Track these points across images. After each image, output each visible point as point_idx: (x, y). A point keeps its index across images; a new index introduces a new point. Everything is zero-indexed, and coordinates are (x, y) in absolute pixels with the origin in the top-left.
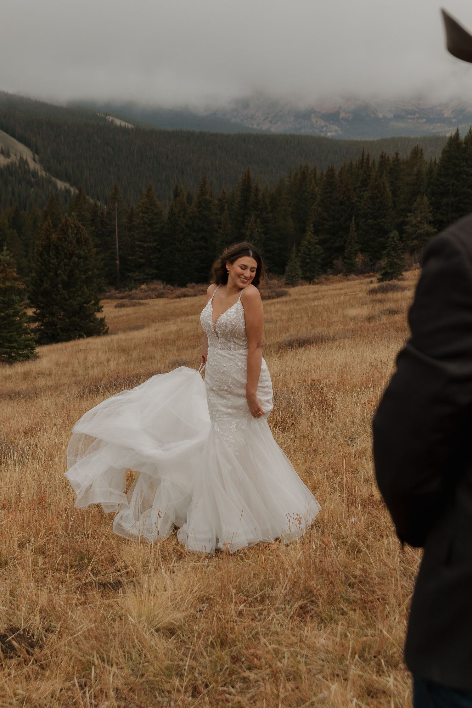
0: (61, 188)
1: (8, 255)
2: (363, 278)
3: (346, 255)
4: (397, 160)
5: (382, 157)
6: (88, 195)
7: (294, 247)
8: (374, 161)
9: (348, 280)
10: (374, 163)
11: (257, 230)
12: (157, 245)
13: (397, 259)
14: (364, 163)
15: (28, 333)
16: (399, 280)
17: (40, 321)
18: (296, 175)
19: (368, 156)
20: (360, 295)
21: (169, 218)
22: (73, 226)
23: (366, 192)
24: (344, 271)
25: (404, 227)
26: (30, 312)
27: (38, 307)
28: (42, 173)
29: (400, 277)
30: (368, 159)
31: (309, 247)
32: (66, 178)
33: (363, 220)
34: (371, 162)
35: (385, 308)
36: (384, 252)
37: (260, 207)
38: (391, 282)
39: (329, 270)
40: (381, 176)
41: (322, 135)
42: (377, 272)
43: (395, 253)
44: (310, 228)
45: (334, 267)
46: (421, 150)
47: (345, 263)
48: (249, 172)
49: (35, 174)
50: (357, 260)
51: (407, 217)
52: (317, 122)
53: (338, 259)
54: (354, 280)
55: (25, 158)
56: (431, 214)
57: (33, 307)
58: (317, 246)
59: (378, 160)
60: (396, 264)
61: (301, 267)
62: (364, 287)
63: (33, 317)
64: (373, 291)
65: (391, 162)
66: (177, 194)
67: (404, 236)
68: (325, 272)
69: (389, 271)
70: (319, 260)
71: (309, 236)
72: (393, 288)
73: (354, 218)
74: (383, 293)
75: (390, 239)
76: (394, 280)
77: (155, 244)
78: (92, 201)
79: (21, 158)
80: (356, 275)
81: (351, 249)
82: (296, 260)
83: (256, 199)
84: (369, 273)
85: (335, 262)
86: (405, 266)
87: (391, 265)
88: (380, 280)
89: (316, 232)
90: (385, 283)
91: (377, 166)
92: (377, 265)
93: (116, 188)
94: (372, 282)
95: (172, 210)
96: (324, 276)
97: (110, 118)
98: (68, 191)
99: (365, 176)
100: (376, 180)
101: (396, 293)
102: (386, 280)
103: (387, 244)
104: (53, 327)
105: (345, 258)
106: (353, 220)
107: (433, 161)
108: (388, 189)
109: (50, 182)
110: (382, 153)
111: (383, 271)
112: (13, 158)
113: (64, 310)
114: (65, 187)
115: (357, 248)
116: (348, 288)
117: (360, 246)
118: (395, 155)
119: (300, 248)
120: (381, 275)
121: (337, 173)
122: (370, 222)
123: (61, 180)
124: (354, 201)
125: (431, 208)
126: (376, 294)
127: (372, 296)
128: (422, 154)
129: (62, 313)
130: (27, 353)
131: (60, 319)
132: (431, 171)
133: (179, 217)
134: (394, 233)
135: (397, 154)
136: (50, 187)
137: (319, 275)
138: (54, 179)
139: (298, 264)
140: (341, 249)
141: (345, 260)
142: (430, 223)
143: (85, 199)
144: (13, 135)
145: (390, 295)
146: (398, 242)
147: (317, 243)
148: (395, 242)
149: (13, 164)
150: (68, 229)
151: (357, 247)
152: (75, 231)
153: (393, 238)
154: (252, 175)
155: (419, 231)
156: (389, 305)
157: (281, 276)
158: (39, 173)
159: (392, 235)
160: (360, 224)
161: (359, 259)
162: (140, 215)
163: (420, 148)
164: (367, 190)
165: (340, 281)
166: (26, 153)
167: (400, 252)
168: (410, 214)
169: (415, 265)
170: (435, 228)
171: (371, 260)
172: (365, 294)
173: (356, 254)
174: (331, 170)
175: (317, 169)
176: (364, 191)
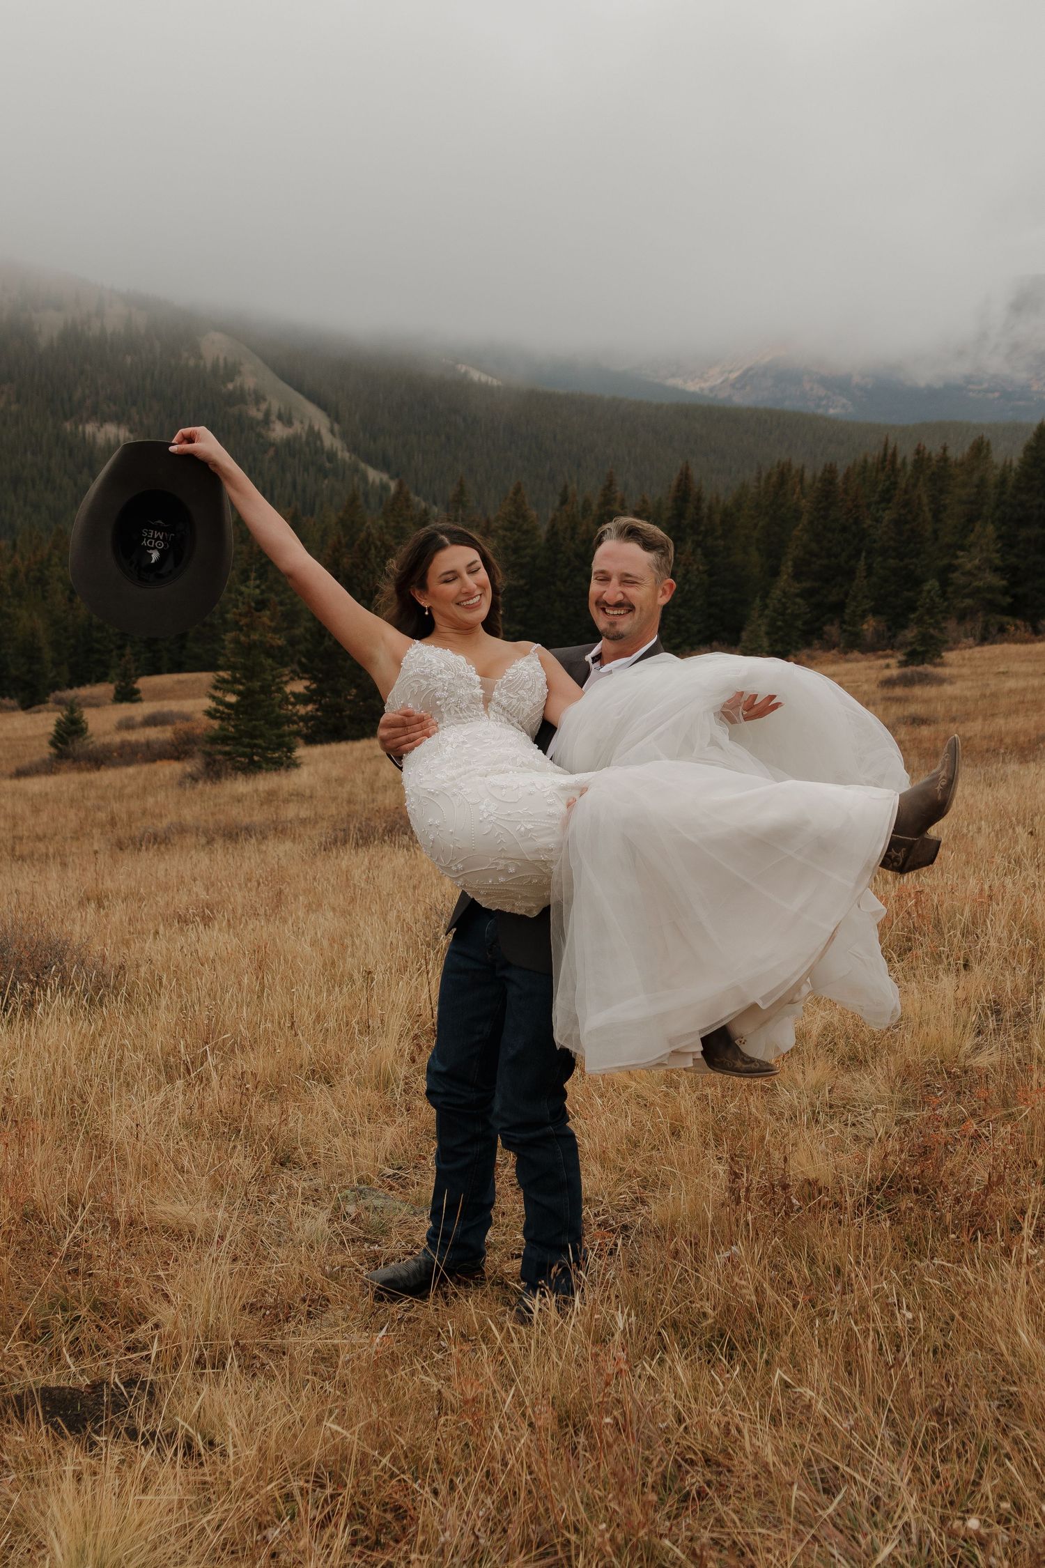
0: (374, 482)
1: (258, 587)
2: (873, 658)
3: (847, 618)
4: (944, 459)
5: (918, 452)
6: (417, 493)
7: (758, 600)
8: (905, 458)
9: (848, 661)
10: (904, 463)
11: (695, 567)
12: (526, 584)
13: (934, 628)
14: (888, 460)
15: (294, 722)
16: (935, 665)
17: (314, 702)
18: (769, 476)
19: (895, 448)
20: (865, 687)
21: (548, 540)
22: (379, 543)
23: (887, 512)
24: (842, 645)
25: (951, 575)
26: (299, 687)
27: (313, 679)
28: (344, 455)
29: (938, 660)
30: (894, 455)
31: (784, 600)
32: (383, 463)
33: (880, 559)
34: (899, 460)
35: (906, 713)
36: (912, 616)
37: (702, 528)
38: (920, 669)
39: (816, 642)
40: (915, 486)
41: (820, 411)
42: (899, 649)
43: (931, 618)
44: (787, 567)
45: (825, 636)
46: (988, 444)
47: (845, 631)
48: (687, 468)
49: (332, 456)
50: (865, 627)
51: (957, 557)
52: (812, 389)
53: (832, 624)
54: (857, 661)
55: (316, 428)
56: (998, 555)
57: (305, 679)
58: (798, 600)
59: (910, 458)
60: (932, 637)
61: (768, 633)
62: (873, 674)
63: (304, 695)
64: (889, 683)
65: (934, 462)
66: (564, 501)
67: (950, 589)
68: (808, 644)
69: (920, 649)
70: (799, 623)
71: (783, 580)
72: (924, 679)
73: (864, 554)
74: (905, 686)
75: (924, 594)
76: (926, 665)
77: (522, 582)
78: (423, 505)
79: (311, 428)
80: (863, 653)
81: (857, 607)
82: (759, 622)
83: (697, 514)
84: (884, 650)
85: (827, 628)
86: (947, 642)
87: (925, 639)
88: (903, 664)
89: (797, 576)
90: (909, 670)
91: (909, 468)
92: (900, 638)
93: (461, 485)
94: (888, 666)
95: (553, 526)
96: (807, 651)
97: (463, 368)
98: (385, 487)
99: (887, 483)
100: (906, 492)
101: (928, 687)
102: (912, 664)
103: (919, 603)
104: (338, 714)
105: (843, 622)
106: (862, 558)
107: (1008, 463)
108: (926, 509)
109: (356, 470)
110: (919, 445)
111: (909, 649)
112: (297, 428)
113: (357, 687)
114: (381, 480)
115: (867, 606)
116: (846, 675)
117: (873, 603)
118: (942, 451)
119: (768, 601)
120: (905, 654)
121: (840, 479)
122: (892, 562)
123: (375, 467)
124: (865, 526)
125: (999, 545)
126: (893, 687)
127: (885, 691)
128: (988, 449)
129: (354, 691)
130: (280, 758)
131: (350, 701)
132: (1003, 481)
133: (564, 538)
134: (932, 584)
135: (945, 449)
136: (356, 479)
137: (798, 649)
138: (362, 465)
139: (763, 628)
140: (839, 607)
141: (845, 626)
142: (996, 569)
143: (408, 500)
144: (299, 389)
145: (918, 691)
146: (937, 600)
147: (797, 595)
148: (932, 600)
149: (296, 437)
150: (370, 549)
151: (868, 604)
152: (383, 553)
153: (929, 592)
154: (695, 474)
155: (976, 584)
156: (914, 709)
157: (733, 648)
158: (340, 454)
159: (927, 587)
160: (875, 565)
161: (869, 626)
162: (501, 532)
163: (986, 440)
164: (889, 508)
165: (834, 662)
166: (321, 421)
167: (940, 616)
168: (962, 553)
169: (965, 640)
170: (1003, 579)
171: (889, 629)
172: (874, 687)
173: (863, 616)
174: (830, 470)
175: (806, 470)
176: (884, 510)
